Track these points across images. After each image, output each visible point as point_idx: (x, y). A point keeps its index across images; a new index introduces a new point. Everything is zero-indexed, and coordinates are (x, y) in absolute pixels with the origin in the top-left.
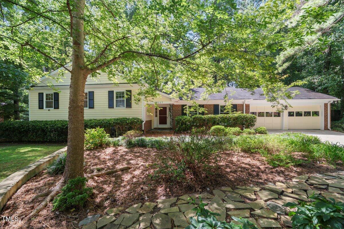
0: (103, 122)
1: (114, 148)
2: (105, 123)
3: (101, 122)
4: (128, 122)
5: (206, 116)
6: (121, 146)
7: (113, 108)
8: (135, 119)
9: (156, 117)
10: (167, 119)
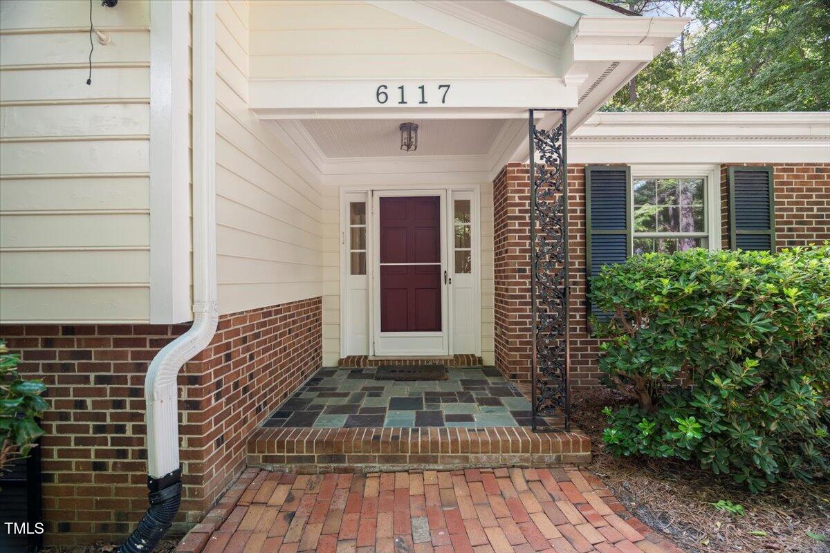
9: (353, 273)
10: (444, 287)
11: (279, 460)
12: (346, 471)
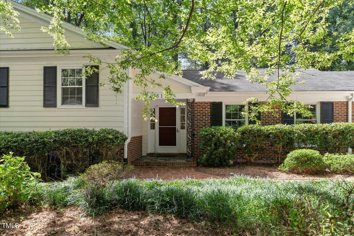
0: (27, 139)
1: (52, 215)
2: (33, 142)
3: (23, 140)
4: (90, 140)
5: (271, 127)
6: (71, 205)
7: (55, 106)
8: (109, 133)
9: (151, 129)
10: (177, 133)
11: (138, 165)
12: (150, 168)
